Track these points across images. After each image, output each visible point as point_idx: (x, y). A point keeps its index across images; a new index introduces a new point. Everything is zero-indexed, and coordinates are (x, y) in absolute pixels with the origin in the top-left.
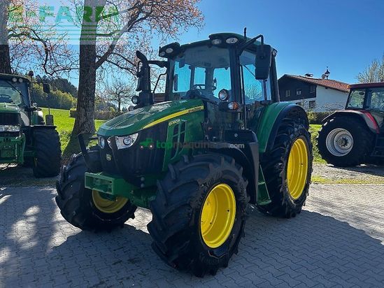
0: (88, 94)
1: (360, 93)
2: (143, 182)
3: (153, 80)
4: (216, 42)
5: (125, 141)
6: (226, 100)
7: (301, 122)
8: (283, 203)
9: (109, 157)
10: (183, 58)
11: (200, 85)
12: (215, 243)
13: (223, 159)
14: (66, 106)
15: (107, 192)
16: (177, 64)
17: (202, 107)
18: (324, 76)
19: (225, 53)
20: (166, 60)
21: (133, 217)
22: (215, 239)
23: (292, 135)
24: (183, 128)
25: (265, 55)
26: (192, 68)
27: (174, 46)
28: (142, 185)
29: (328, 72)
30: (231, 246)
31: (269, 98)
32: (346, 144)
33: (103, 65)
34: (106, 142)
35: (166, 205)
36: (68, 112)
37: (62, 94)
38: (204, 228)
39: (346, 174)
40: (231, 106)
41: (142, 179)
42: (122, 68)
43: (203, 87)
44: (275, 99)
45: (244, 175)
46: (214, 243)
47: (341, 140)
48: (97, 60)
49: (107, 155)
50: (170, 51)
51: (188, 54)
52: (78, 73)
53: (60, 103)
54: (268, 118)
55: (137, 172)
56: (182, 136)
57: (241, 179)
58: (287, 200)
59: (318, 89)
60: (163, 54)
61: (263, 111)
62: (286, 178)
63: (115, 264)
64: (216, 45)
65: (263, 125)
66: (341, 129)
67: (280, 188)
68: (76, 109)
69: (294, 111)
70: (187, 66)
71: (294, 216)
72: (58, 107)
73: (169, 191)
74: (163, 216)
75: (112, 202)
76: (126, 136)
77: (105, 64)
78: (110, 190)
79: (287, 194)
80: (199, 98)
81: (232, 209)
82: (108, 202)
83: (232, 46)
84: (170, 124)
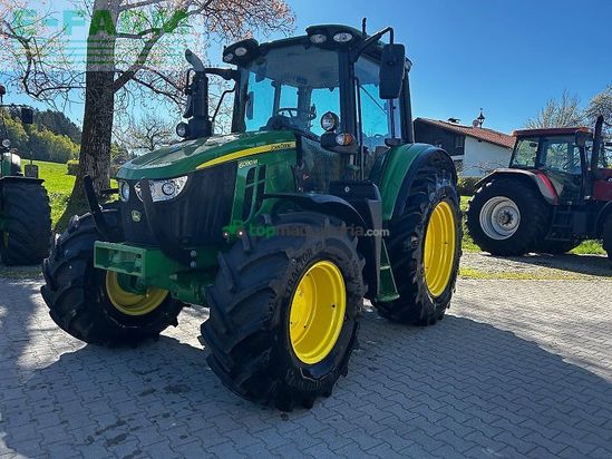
0: (100, 133)
1: (531, 145)
2: (194, 259)
3: (213, 102)
4: (318, 39)
5: (166, 188)
6: (332, 130)
7: (447, 177)
8: (417, 300)
9: (136, 217)
10: (263, 66)
11: (289, 110)
12: (312, 357)
13: (327, 221)
14: (61, 158)
15: (134, 273)
16: (253, 76)
17: (293, 144)
18: (475, 123)
19: (332, 60)
20: (235, 67)
21: (175, 324)
22: (311, 350)
23: (433, 194)
24: (262, 175)
25: (395, 59)
26: (277, 86)
27: (249, 44)
28: (193, 264)
29: (482, 117)
30: (338, 362)
31: (399, 136)
32: (509, 221)
33: (126, 85)
34: (132, 192)
35: (234, 291)
36: (64, 168)
37: (53, 136)
38: (295, 334)
39: (509, 266)
40: (340, 140)
41: (193, 253)
42: (158, 92)
43: (295, 114)
44: (406, 140)
45: (360, 249)
46: (310, 357)
47: (502, 215)
48: (116, 77)
49: (134, 212)
50: (242, 52)
51: (271, 57)
52: (83, 97)
53: (50, 152)
54: (397, 164)
55: (186, 241)
56: (261, 187)
57: (355, 256)
58: (424, 296)
59: (468, 141)
60: (230, 57)
61: (390, 155)
62: (422, 261)
63: (144, 394)
64: (318, 45)
65: (390, 175)
66: (502, 198)
67: (413, 275)
68: (78, 162)
69: (436, 160)
70: (268, 82)
71: (433, 323)
72: (46, 158)
73: (239, 268)
74: (228, 309)
75: (140, 297)
76: (167, 179)
77: (130, 85)
78: (138, 270)
79: (424, 287)
80: (288, 128)
81: (339, 305)
82: (133, 298)
83: (342, 47)
84: (240, 166)
